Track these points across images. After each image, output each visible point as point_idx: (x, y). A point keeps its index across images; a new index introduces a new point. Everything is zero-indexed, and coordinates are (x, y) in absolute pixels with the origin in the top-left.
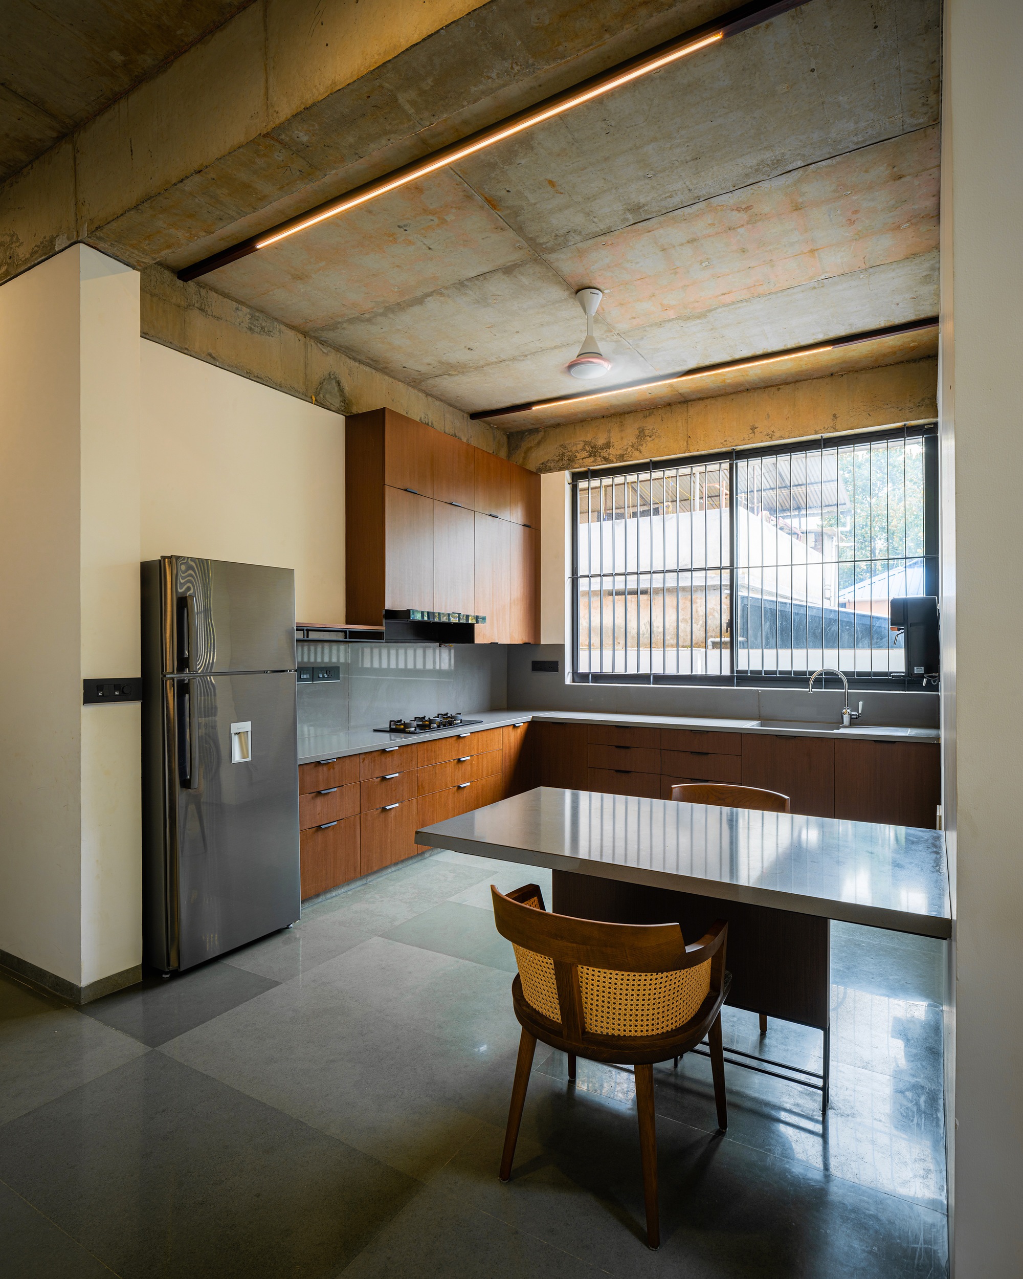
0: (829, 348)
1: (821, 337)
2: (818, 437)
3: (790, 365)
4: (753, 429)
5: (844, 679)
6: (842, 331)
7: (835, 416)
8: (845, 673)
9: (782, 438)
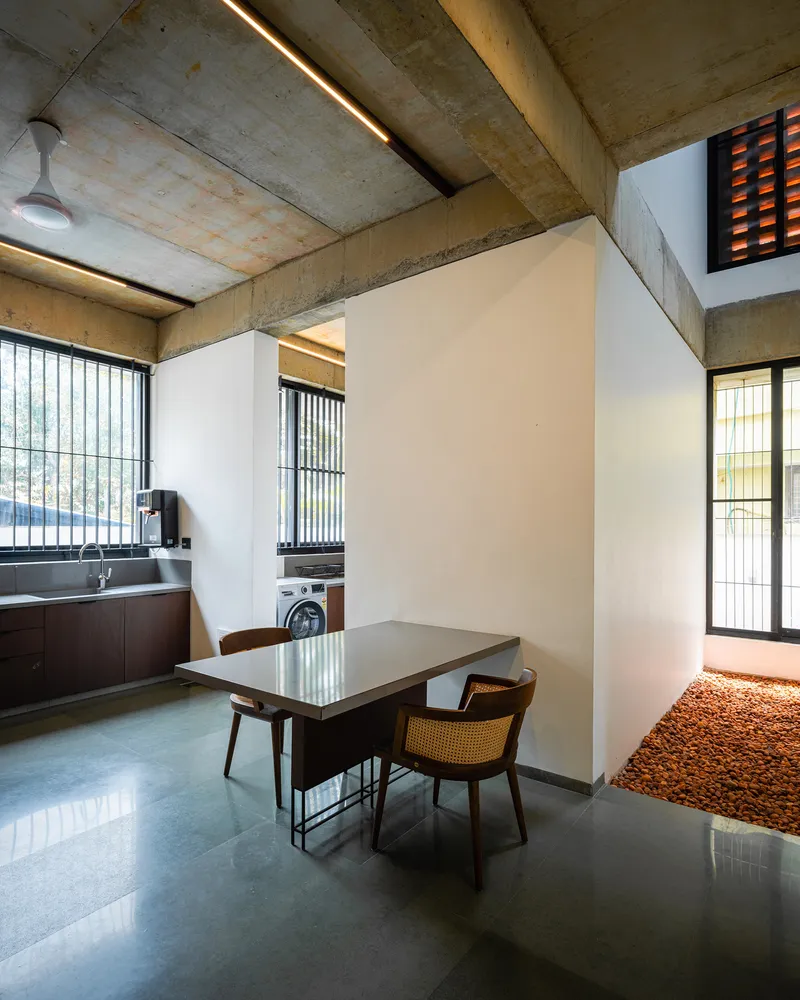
0: (124, 286)
1: (127, 275)
2: (68, 344)
3: (73, 276)
4: (10, 313)
5: (101, 550)
6: (140, 279)
7: (86, 332)
8: (103, 546)
9: (38, 332)
